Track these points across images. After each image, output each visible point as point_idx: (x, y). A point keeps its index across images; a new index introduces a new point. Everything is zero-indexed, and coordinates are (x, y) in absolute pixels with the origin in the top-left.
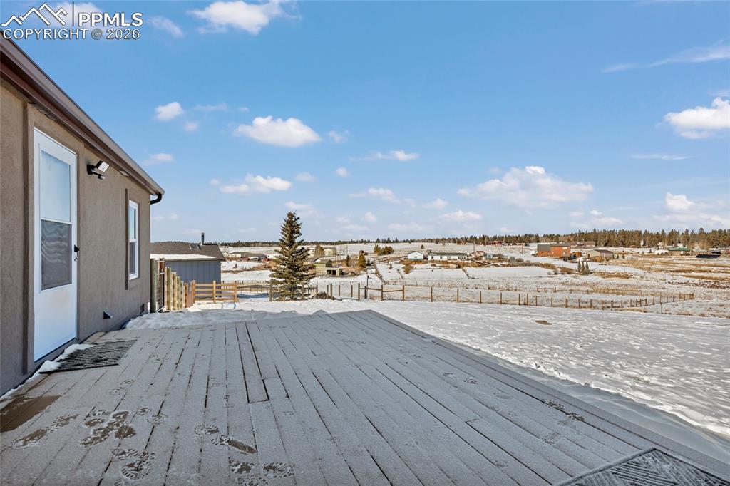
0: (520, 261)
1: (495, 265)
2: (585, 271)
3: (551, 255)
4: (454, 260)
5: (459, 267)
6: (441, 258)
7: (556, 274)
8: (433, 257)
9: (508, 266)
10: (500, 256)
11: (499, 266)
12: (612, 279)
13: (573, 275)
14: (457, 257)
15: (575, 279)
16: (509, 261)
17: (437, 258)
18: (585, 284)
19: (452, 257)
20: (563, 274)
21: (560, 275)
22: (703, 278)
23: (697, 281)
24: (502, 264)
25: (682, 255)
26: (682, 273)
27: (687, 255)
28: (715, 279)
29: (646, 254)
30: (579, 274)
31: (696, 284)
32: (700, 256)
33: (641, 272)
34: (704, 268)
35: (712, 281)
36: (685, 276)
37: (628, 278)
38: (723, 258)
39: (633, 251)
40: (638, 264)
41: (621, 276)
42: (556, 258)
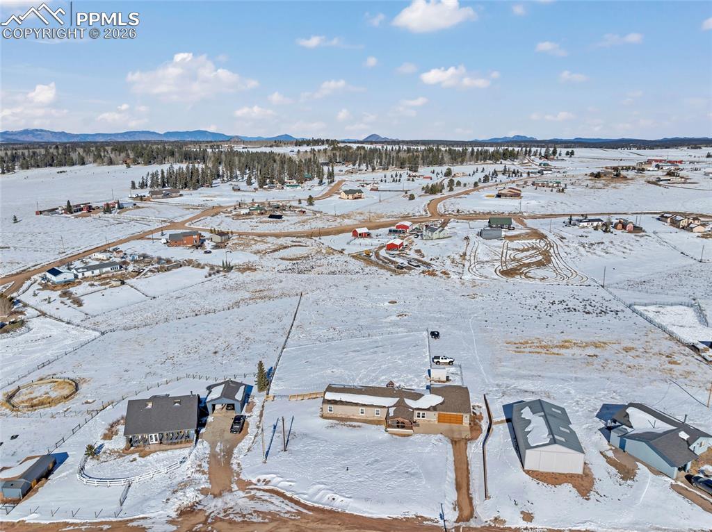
0: (168, 261)
1: (151, 271)
2: (228, 268)
3: (184, 244)
4: (108, 272)
6: (93, 273)
7: (210, 275)
8: (83, 275)
9: (159, 270)
11: (155, 272)
12: (248, 273)
13: (222, 274)
14: (109, 269)
15: (227, 280)
16: (158, 263)
17: (88, 274)
18: (237, 287)
19: (104, 270)
20: (214, 273)
21: (213, 276)
22: (291, 260)
23: (289, 264)
24: (156, 268)
25: (259, 214)
26: (277, 254)
27: (262, 214)
28: (295, 259)
29: (234, 213)
30: (225, 272)
31: (290, 269)
32: (271, 216)
33: (256, 258)
34: (282, 241)
35: (295, 262)
36: (282, 259)
37: (255, 270)
38: (284, 218)
39: (221, 206)
40: (248, 245)
41: (249, 268)
42: (190, 248)
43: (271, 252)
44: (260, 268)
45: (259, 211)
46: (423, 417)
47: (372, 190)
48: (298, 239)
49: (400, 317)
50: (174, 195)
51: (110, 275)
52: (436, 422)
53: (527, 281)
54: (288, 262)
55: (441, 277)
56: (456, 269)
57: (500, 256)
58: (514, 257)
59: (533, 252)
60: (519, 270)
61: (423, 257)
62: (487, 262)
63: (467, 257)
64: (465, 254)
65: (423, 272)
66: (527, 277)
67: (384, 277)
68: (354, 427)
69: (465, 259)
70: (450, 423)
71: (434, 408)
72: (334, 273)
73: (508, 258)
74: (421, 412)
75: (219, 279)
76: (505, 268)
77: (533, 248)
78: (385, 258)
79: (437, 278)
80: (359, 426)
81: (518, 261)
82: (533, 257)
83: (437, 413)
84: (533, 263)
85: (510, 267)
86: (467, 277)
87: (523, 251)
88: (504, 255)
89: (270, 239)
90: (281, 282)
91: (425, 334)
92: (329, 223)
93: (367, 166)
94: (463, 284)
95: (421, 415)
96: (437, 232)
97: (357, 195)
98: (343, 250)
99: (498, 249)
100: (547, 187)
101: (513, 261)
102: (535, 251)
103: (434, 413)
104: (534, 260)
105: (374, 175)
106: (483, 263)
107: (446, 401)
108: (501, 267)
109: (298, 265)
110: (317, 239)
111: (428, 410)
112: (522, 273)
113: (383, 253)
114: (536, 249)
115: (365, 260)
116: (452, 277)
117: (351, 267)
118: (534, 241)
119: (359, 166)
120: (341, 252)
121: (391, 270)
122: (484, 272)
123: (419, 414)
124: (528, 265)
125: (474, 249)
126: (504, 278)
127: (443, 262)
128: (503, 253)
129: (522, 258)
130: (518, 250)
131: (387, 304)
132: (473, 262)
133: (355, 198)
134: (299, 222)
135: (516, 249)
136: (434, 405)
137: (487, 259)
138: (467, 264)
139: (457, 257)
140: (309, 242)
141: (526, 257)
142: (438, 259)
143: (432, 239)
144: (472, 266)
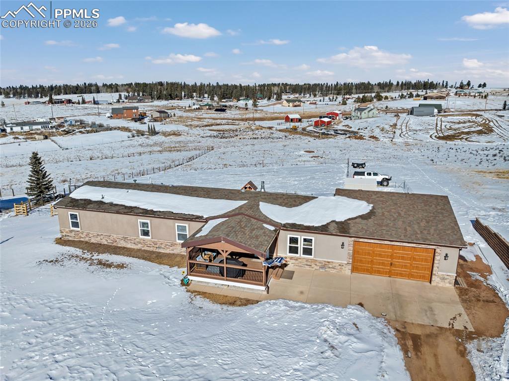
0: (101, 126)
1: (80, 132)
2: (153, 132)
3: (125, 118)
4: (38, 130)
5: (46, 138)
6: (22, 129)
7: (133, 136)
8: (12, 129)
9: (91, 132)
10: (82, 122)
11: (84, 133)
12: (171, 137)
13: (146, 136)
14: (39, 127)
15: (148, 140)
16: (91, 127)
17: (17, 129)
18: (155, 144)
19: (34, 127)
20: (138, 136)
21: (136, 137)
22: (218, 131)
23: (215, 133)
24: (87, 131)
25: (207, 109)
26: (208, 128)
27: (210, 109)
28: (223, 131)
29: (187, 109)
30: (150, 135)
31: (214, 136)
32: (217, 110)
33: (186, 129)
34: (218, 121)
35: (222, 132)
36: (210, 130)
37: (180, 135)
38: (228, 111)
39: (179, 106)
40: (184, 122)
41: (176, 134)
42: (129, 120)
43: (202, 126)
44: (186, 134)
45: (207, 107)
46: (308, 251)
47: (311, 104)
48: (234, 121)
49: (314, 158)
50: (147, 100)
51: (39, 132)
52: (347, 271)
53: (469, 143)
54: (215, 132)
55: (369, 140)
56: (386, 135)
57: (435, 126)
58: (450, 127)
59: (471, 124)
60: (458, 136)
61: (351, 128)
62: (420, 130)
63: (398, 127)
64: (395, 125)
65: (349, 137)
66: (470, 141)
67: (306, 141)
68: (110, 266)
69: (395, 128)
70: (390, 274)
71: (343, 228)
72: (255, 138)
73: (443, 127)
74: (301, 237)
75: (141, 140)
76: (441, 135)
77: (469, 121)
78: (312, 131)
79: (364, 141)
80: (121, 266)
81: (455, 130)
82: (471, 127)
83: (348, 241)
84: (474, 132)
85: (446, 134)
86: (398, 140)
87: (459, 123)
88: (439, 125)
89: (207, 120)
90: (200, 142)
91: (344, 166)
92: (266, 115)
93: (310, 95)
94: (395, 144)
95: (301, 245)
96: (366, 111)
97: (297, 103)
98: (273, 127)
99: (431, 122)
100: (469, 96)
101: (449, 130)
102: (473, 124)
103: (340, 240)
104: (473, 129)
105: (315, 99)
106: (416, 131)
107: (379, 211)
108: (437, 134)
109: (222, 135)
110: (251, 122)
111: (323, 230)
112: (462, 138)
113: (311, 128)
114: (473, 122)
115: (291, 132)
116: (382, 140)
117: (274, 135)
118: (470, 117)
119: (304, 94)
120: (270, 128)
121: (314, 136)
122: (418, 137)
123: (294, 240)
124: (468, 133)
125: (406, 121)
126: (442, 142)
127: (372, 131)
128: (437, 124)
129: (459, 128)
130: (454, 123)
131: (302, 152)
132: (404, 129)
133: (295, 106)
134: (239, 114)
135: (451, 122)
136: (341, 218)
137: (421, 128)
138: (398, 132)
139: (387, 127)
140: (242, 123)
141: (464, 127)
142: (366, 128)
143: (361, 119)
144: (404, 133)
